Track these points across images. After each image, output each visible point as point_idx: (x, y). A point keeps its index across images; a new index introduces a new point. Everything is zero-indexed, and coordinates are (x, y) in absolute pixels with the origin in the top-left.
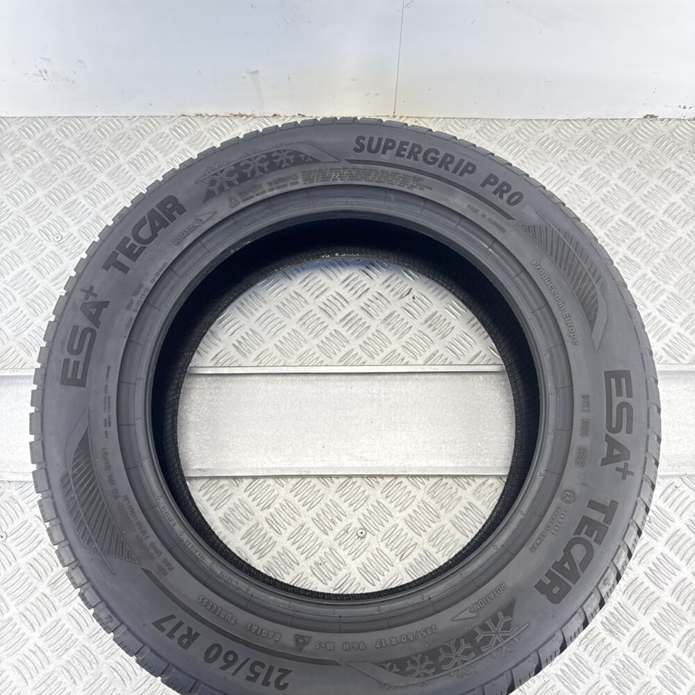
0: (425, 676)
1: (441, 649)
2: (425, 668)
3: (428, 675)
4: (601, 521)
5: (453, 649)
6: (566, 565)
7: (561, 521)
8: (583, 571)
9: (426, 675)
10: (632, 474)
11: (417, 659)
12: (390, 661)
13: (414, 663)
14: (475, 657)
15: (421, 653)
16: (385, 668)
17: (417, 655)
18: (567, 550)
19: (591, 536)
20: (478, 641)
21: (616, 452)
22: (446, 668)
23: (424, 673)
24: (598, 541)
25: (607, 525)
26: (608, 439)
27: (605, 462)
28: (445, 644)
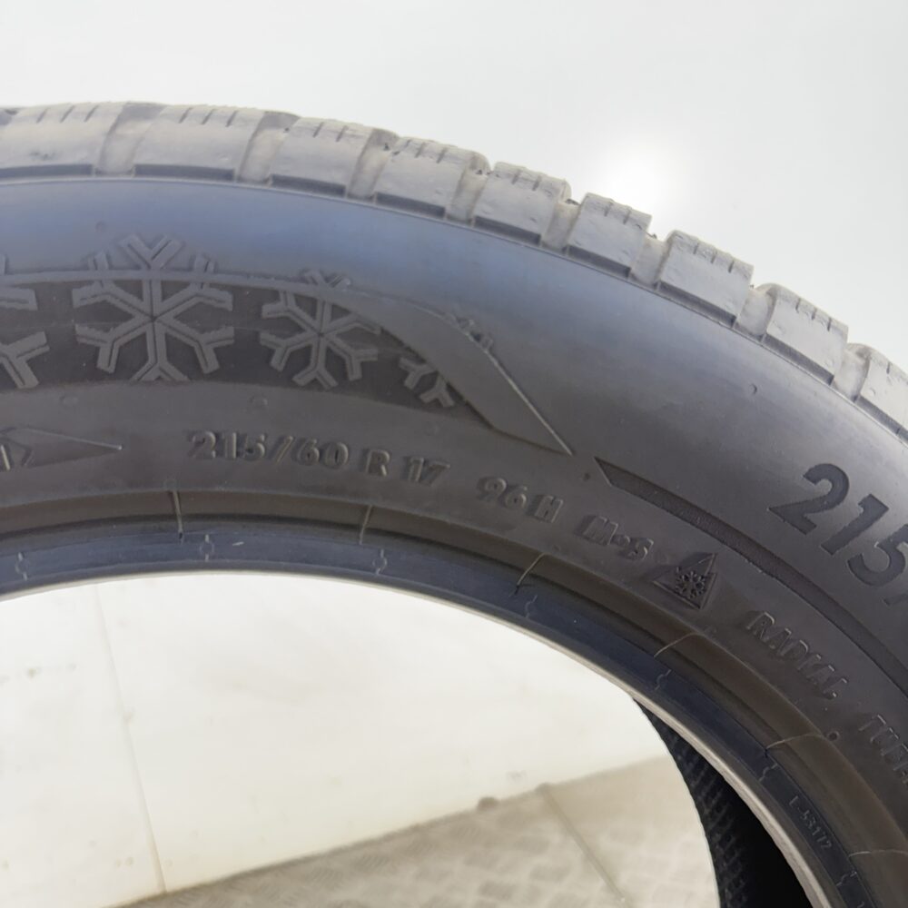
0: (313, 301)
1: (206, 370)
2: (300, 330)
3: (300, 299)
5: (157, 350)
9: (310, 304)
11: (318, 368)
12: (420, 405)
13: (336, 363)
14: (80, 284)
15: (294, 385)
16: (450, 388)
17: (315, 385)
20: (41, 338)
22: (214, 293)
23: (313, 314)
28: (180, 376)
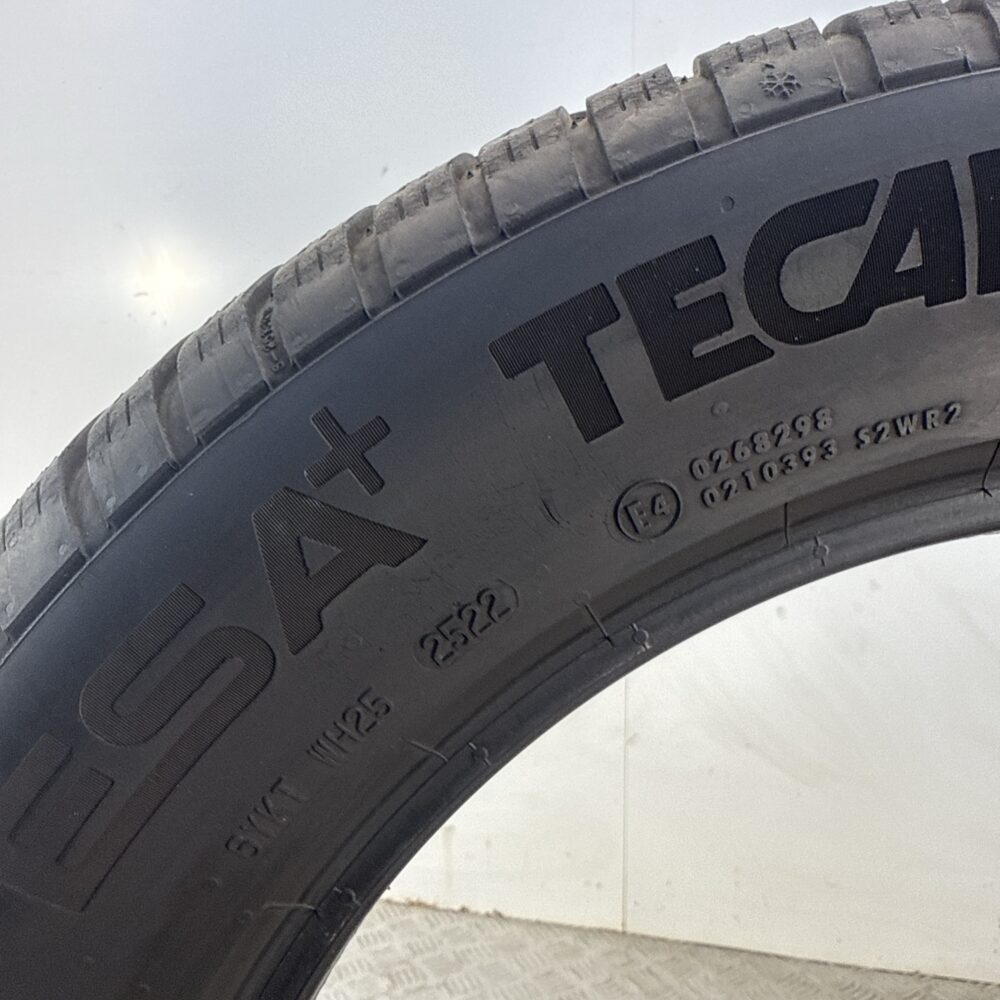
4: (626, 323)
6: (911, 258)
7: (765, 442)
8: (869, 188)
10: (327, 420)
18: (851, 314)
19: (721, 298)
21: (320, 554)
24: (706, 256)
25: (617, 295)
26: (307, 629)
27: (402, 545)
